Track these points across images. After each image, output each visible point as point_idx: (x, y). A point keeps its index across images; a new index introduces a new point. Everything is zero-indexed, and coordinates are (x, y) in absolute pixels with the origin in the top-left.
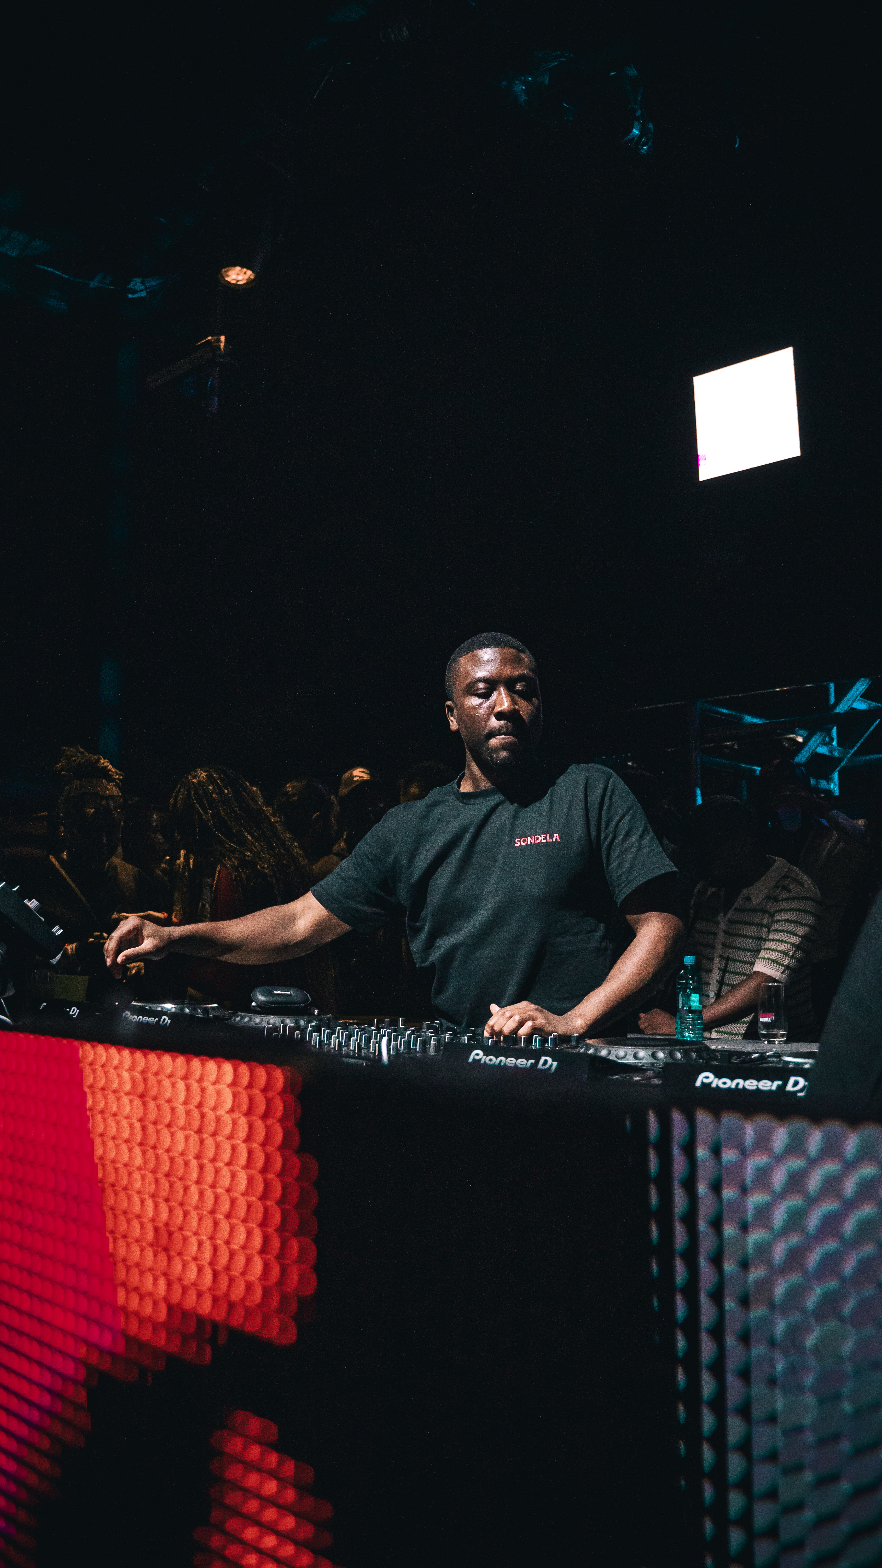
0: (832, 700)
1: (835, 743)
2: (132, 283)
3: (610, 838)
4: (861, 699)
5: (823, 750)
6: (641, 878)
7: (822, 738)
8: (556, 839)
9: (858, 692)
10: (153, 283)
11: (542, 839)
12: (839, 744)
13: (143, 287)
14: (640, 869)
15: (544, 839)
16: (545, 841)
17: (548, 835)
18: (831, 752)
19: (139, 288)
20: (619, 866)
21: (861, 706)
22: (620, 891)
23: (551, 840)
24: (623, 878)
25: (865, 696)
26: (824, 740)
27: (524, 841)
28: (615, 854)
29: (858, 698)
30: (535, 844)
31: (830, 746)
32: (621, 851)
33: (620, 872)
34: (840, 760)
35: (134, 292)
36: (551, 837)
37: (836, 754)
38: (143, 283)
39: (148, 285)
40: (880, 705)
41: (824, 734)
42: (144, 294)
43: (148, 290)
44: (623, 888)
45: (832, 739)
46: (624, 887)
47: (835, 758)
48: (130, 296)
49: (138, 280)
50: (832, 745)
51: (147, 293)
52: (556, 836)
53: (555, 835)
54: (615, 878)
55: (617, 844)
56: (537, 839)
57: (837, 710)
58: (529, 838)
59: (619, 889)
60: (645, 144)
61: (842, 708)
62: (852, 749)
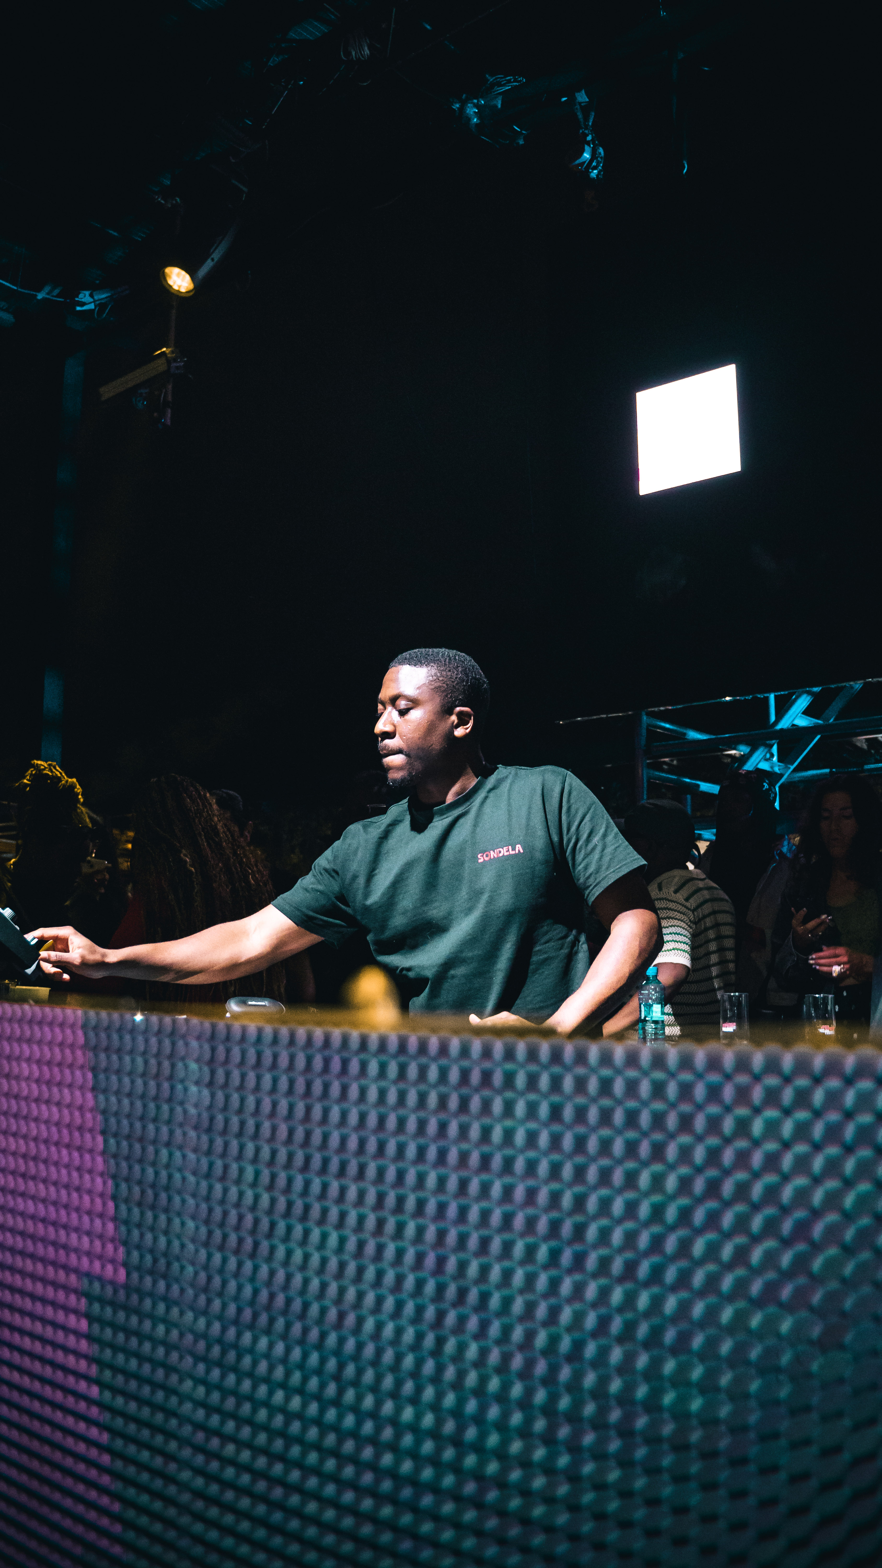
0: (773, 718)
1: (775, 759)
2: (81, 296)
3: (573, 841)
4: (803, 715)
5: (764, 766)
6: (611, 876)
7: (764, 754)
8: (519, 850)
9: (799, 710)
10: (102, 296)
11: (505, 851)
12: (779, 760)
13: (92, 300)
14: (607, 868)
15: (507, 851)
16: (508, 853)
17: (510, 847)
18: (772, 767)
19: (87, 301)
20: (586, 868)
21: (803, 722)
22: (589, 893)
23: (514, 852)
24: (591, 880)
25: (807, 712)
26: (765, 755)
27: (487, 856)
28: (580, 857)
29: (799, 715)
30: (498, 858)
31: (771, 761)
32: (585, 854)
33: (587, 874)
34: (781, 775)
35: (83, 304)
36: (514, 849)
37: (776, 769)
38: (91, 296)
39: (96, 298)
40: (820, 722)
41: (766, 750)
42: (92, 306)
43: (97, 302)
44: (592, 890)
45: (772, 755)
46: (593, 888)
47: (776, 773)
48: (78, 308)
49: (87, 293)
50: (772, 760)
51: (95, 306)
52: (519, 847)
53: (517, 846)
54: (582, 880)
55: (581, 848)
56: (500, 852)
57: (779, 727)
58: (492, 852)
59: (588, 891)
60: (595, 168)
61: (784, 724)
62: (792, 764)
